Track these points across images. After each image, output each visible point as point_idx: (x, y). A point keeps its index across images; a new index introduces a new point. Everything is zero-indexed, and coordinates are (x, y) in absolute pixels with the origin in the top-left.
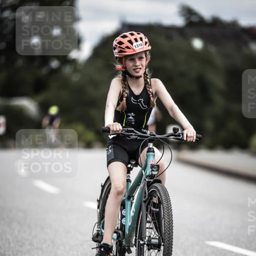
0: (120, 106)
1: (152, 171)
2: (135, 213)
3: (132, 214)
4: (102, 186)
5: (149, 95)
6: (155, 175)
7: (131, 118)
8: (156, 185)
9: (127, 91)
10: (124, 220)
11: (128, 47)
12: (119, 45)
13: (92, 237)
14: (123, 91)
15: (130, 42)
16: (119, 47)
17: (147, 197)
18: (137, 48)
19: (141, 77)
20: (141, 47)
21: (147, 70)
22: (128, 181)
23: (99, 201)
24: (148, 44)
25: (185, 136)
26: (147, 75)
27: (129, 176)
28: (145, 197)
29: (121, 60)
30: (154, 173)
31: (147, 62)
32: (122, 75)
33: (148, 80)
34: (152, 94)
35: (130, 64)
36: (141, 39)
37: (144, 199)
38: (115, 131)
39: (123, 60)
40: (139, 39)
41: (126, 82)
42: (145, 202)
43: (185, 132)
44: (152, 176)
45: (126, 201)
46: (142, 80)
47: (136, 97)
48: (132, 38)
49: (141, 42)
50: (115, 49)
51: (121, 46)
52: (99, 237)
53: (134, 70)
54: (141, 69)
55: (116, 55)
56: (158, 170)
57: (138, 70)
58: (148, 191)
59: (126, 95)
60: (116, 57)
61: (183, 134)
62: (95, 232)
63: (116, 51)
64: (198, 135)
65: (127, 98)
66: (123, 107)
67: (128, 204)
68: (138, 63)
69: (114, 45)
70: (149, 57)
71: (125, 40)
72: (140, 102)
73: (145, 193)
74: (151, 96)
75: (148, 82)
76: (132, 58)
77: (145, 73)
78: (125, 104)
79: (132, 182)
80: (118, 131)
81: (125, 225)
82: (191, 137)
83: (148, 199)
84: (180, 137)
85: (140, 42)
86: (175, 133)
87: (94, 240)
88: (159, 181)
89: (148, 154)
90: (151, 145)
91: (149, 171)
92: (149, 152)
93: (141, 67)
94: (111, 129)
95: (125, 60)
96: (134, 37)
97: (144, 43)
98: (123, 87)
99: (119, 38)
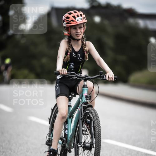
0: (66, 58)
1: (87, 99)
2: (74, 126)
3: (72, 127)
4: (52, 109)
5: (84, 52)
6: (88, 102)
9: (71, 49)
10: (66, 131)
11: (72, 21)
12: (66, 19)
13: (45, 142)
14: (68, 49)
15: (74, 17)
16: (67, 20)
18: (78, 21)
19: (80, 40)
20: (81, 20)
22: (70, 106)
23: (50, 119)
24: (85, 19)
25: (107, 77)
26: (84, 39)
27: (70, 103)
28: (82, 116)
29: (67, 29)
31: (84, 30)
32: (68, 38)
33: (84, 42)
34: (86, 51)
35: (73, 31)
36: (81, 15)
37: (81, 118)
38: (63, 74)
39: (69, 29)
40: (79, 15)
41: (70, 43)
43: (107, 75)
44: (86, 103)
45: (68, 119)
47: (76, 53)
48: (75, 15)
49: (81, 17)
50: (64, 21)
51: (68, 20)
52: (50, 142)
53: (76, 35)
54: (80, 34)
56: (90, 99)
58: (84, 113)
59: (70, 51)
60: (65, 27)
61: (106, 76)
63: (65, 23)
64: (115, 77)
67: (69, 121)
68: (79, 31)
69: (63, 19)
70: (85, 27)
71: (71, 16)
72: (78, 56)
73: (82, 114)
75: (84, 43)
76: (75, 27)
77: (82, 38)
78: (69, 57)
79: (72, 107)
80: (65, 74)
81: (67, 135)
82: (111, 78)
83: (83, 118)
84: (104, 78)
85: (80, 17)
86: (101, 75)
87: (47, 144)
88: (91, 106)
89: (83, 89)
90: (85, 83)
91: (84, 100)
92: (84, 87)
93: (80, 33)
94: (61, 72)
95: (71, 29)
96: (76, 14)
97: (83, 18)
98: (68, 46)
99: (67, 15)
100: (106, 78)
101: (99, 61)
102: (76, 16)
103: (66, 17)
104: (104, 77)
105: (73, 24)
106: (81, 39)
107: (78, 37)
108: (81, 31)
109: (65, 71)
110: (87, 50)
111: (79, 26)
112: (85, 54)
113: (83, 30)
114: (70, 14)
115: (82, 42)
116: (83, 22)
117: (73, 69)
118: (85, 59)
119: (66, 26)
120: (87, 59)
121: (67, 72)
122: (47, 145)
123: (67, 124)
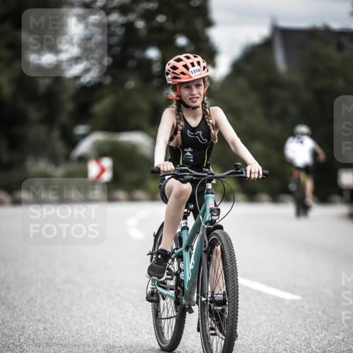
0: (174, 141)
1: (212, 215)
2: (194, 265)
3: (191, 267)
4: (154, 235)
5: (209, 127)
6: (215, 220)
7: (188, 154)
8: (216, 231)
9: (182, 123)
10: (182, 274)
11: (183, 73)
12: (172, 70)
13: (145, 296)
14: (177, 123)
15: (185, 66)
16: (173, 72)
17: (207, 246)
18: (194, 74)
19: (198, 107)
20: (199, 73)
21: (206, 98)
22: (186, 228)
25: (248, 172)
26: (206, 104)
27: (186, 223)
28: (205, 246)
29: (174, 87)
30: (214, 218)
31: (206, 89)
32: (176, 104)
33: (207, 110)
34: (213, 126)
35: (185, 93)
36: (199, 63)
37: (204, 249)
38: (166, 172)
39: (178, 87)
40: (196, 64)
41: (181, 113)
42: (205, 252)
43: (248, 168)
44: (212, 222)
45: (184, 252)
46: (200, 110)
47: (193, 130)
48: (188, 62)
49: (199, 67)
50: (168, 74)
52: (154, 296)
53: (190, 99)
54: (198, 98)
55: (169, 82)
56: (218, 215)
58: (208, 240)
59: (181, 128)
60: (170, 84)
62: (149, 290)
63: (169, 77)
64: (265, 171)
65: (182, 131)
66: (177, 142)
67: (186, 255)
68: (195, 91)
69: (166, 70)
70: (208, 84)
71: (179, 65)
72: (198, 135)
73: (205, 242)
74: (211, 128)
75: (207, 112)
76: (188, 85)
77: (203, 102)
79: (190, 229)
81: (184, 281)
82: (255, 173)
83: (208, 248)
84: (243, 175)
85: (197, 67)
86: (237, 169)
87: (148, 299)
88: (221, 227)
89: (206, 196)
90: (209, 186)
91: (208, 217)
92: (207, 193)
93: (198, 96)
94: (162, 169)
95: (180, 88)
96: (190, 61)
97: (202, 68)
98: (177, 119)
99: (172, 62)
101: (233, 144)
102: (190, 66)
103: (171, 65)
104: (242, 173)
105: (184, 79)
106: (200, 106)
107: (195, 102)
108: (200, 92)
109: (170, 166)
110: (214, 124)
111: (196, 83)
112: (210, 131)
113: (202, 90)
114: (179, 60)
115: (204, 110)
116: (203, 75)
117: (192, 161)
118: (212, 140)
119: (171, 82)
120: (215, 140)
121: (173, 167)
122: (150, 301)
123: (182, 261)
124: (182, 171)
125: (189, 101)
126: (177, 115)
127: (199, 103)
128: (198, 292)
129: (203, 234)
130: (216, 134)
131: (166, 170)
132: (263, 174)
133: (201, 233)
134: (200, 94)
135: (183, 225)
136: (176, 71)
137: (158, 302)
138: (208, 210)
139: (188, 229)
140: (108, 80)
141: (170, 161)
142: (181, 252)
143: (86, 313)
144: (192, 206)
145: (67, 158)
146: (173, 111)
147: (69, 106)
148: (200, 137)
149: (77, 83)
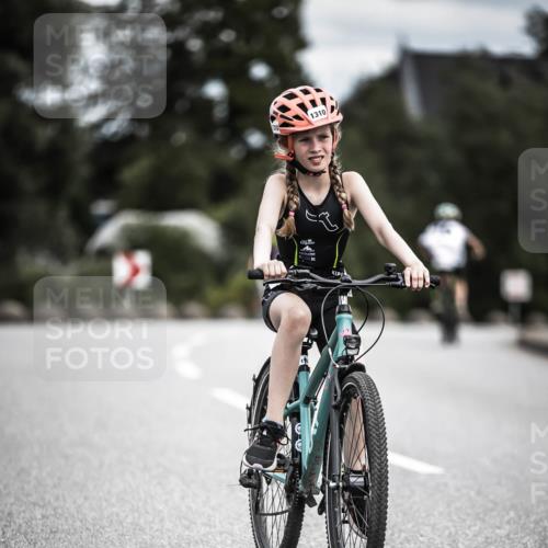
0: (283, 228)
1: (347, 348)
2: (319, 429)
3: (314, 431)
4: (254, 379)
5: (340, 205)
6: (353, 356)
7: (307, 248)
8: (356, 374)
9: (297, 199)
10: (298, 444)
11: (297, 117)
12: (280, 113)
14: (289, 199)
15: (302, 106)
16: (282, 116)
17: (339, 398)
18: (316, 119)
19: (323, 172)
20: (323, 116)
21: (335, 158)
22: (305, 368)
23: (249, 409)
26: (335, 167)
27: (305, 359)
28: (336, 397)
29: (284, 140)
30: (350, 352)
31: (336, 143)
32: (287, 169)
33: (338, 177)
35: (302, 149)
36: (323, 101)
37: (334, 403)
38: (274, 277)
39: (290, 141)
40: (319, 102)
41: (295, 183)
42: (336, 407)
44: (347, 359)
45: (302, 408)
46: (326, 177)
47: (315, 209)
48: (306, 99)
49: (323, 107)
51: (285, 114)
52: (253, 477)
53: (310, 159)
54: (323, 157)
55: (275, 132)
56: (358, 347)
57: (317, 160)
58: (341, 388)
59: (295, 206)
60: (277, 136)
61: (403, 276)
63: (276, 123)
64: (434, 277)
65: (296, 211)
66: (289, 229)
67: (305, 412)
68: (318, 146)
69: (271, 113)
70: (339, 134)
71: (292, 104)
72: (323, 218)
73: (336, 392)
74: (344, 206)
75: (337, 181)
76: (306, 137)
77: (331, 165)
78: (293, 223)
79: (312, 370)
80: (279, 276)
81: (301, 454)
82: (418, 280)
83: (341, 402)
84: (399, 283)
85: (321, 107)
86: (390, 274)
87: (243, 483)
88: (361, 368)
89: (337, 317)
90: (344, 300)
91: (341, 350)
92: (340, 312)
93: (322, 153)
94: (266, 272)
97: (329, 110)
98: (288, 192)
99: (280, 100)
100: (404, 282)
102: (308, 105)
104: (397, 280)
105: (299, 127)
106: (327, 170)
107: (318, 164)
108: (326, 148)
109: (278, 268)
110: (349, 199)
111: (319, 133)
112: (342, 210)
114: (291, 96)
115: (332, 178)
116: (331, 121)
117: (313, 259)
118: (346, 226)
119: (278, 132)
120: (349, 225)
121: (284, 270)
122: (246, 486)
123: (299, 421)
124: (298, 276)
125: (309, 162)
126: (288, 185)
127: (324, 165)
128: (324, 473)
129: (333, 379)
130: (353, 216)
131: (273, 274)
132: (431, 282)
133: (329, 376)
134: (326, 151)
135: (301, 364)
136: (286, 114)
137: (258, 487)
138: (341, 340)
139: (308, 369)
140: (144, 132)
141: (279, 258)
142: (298, 407)
143: (109, 492)
144: (316, 333)
145: (81, 251)
146: (281, 178)
147: (84, 171)
148: (325, 221)
149: (96, 135)
